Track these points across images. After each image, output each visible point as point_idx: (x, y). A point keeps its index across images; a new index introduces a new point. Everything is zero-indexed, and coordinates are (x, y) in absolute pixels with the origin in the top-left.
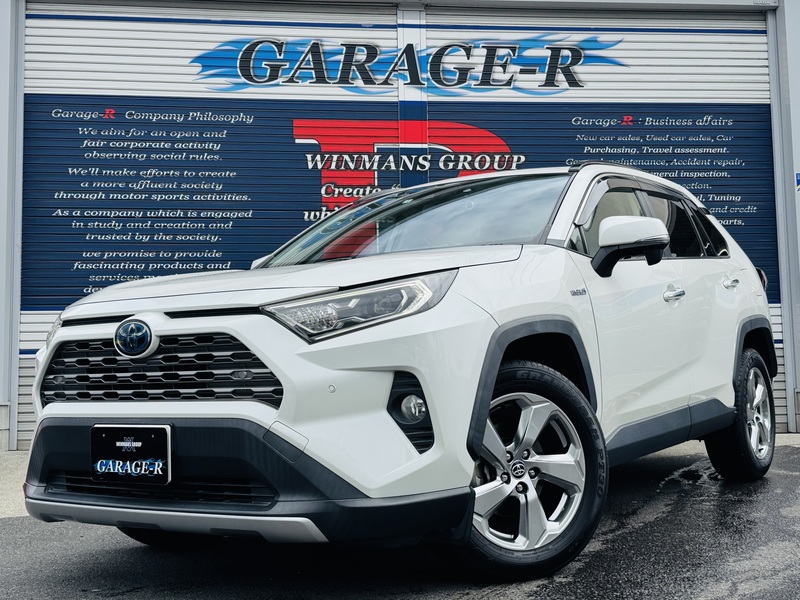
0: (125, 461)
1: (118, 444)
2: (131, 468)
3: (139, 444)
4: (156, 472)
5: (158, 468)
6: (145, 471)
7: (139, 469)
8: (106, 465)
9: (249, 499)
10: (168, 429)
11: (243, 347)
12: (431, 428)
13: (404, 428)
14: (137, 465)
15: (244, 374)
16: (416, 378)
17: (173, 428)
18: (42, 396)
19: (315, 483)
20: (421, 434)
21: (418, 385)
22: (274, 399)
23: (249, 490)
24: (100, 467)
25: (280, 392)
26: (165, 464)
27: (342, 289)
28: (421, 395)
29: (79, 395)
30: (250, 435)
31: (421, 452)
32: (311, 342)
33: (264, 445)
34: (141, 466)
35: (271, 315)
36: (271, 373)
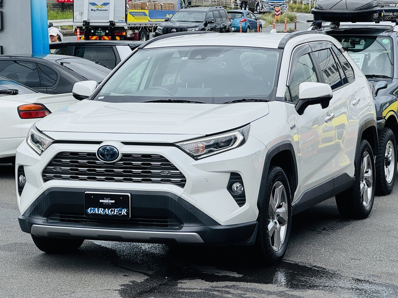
0: (105, 209)
1: (101, 201)
2: (108, 212)
3: (113, 201)
4: (123, 214)
5: (124, 212)
6: (117, 213)
7: (113, 212)
8: (94, 210)
9: (167, 226)
10: (129, 195)
11: (167, 161)
12: (245, 197)
13: (234, 197)
14: (112, 211)
15: (166, 172)
16: (240, 175)
17: (131, 194)
18: (43, 176)
19: (200, 219)
20: (240, 199)
21: (241, 179)
22: (182, 184)
23: (167, 222)
24: (90, 211)
25: (185, 181)
26: (128, 210)
27: (207, 136)
28: (242, 183)
29: (71, 177)
30: (172, 199)
31: (240, 207)
32: (196, 159)
33: (178, 203)
34: (114, 211)
35: (178, 147)
36: (181, 173)
